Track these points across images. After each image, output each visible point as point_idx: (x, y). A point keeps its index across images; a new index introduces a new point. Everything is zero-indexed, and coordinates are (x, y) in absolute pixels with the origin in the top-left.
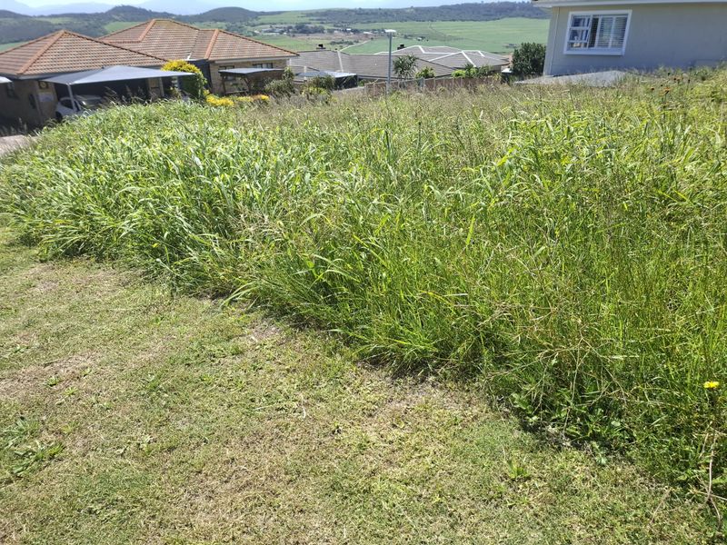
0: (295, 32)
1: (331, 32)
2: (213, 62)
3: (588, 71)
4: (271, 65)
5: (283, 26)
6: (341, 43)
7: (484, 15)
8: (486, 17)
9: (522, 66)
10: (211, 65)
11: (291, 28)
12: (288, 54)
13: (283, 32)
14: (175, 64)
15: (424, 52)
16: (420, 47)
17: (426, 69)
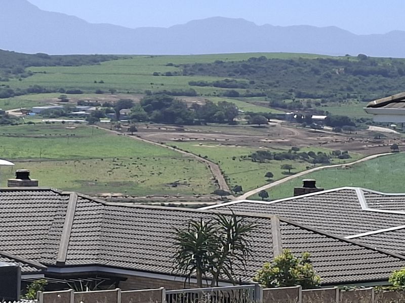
0: (138, 118)
1: (258, 121)
5: (102, 98)
6: (287, 157)
11: (127, 104)
13: (98, 116)
15: (364, 207)
16: (359, 191)
17: (284, 260)
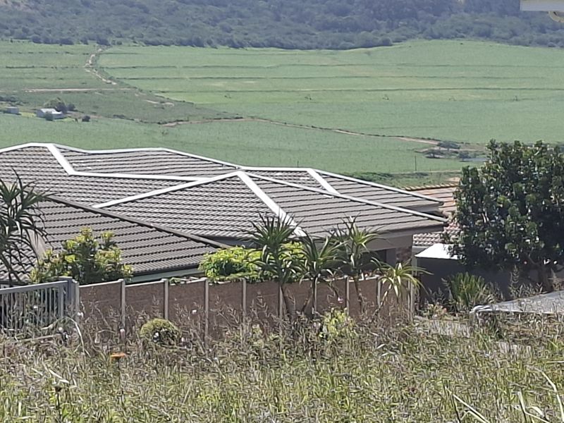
7: (326, 27)
8: (334, 35)
9: (501, 237)
15: (69, 170)
16: (51, 147)
17: (84, 244)
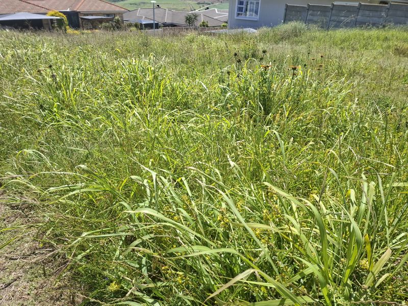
2: (79, 12)
3: (246, 27)
4: (108, 15)
6: (203, 4)
10: (79, 14)
12: (124, 10)
14: (53, 13)
15: (217, 12)
16: (216, 9)
17: (203, 22)
